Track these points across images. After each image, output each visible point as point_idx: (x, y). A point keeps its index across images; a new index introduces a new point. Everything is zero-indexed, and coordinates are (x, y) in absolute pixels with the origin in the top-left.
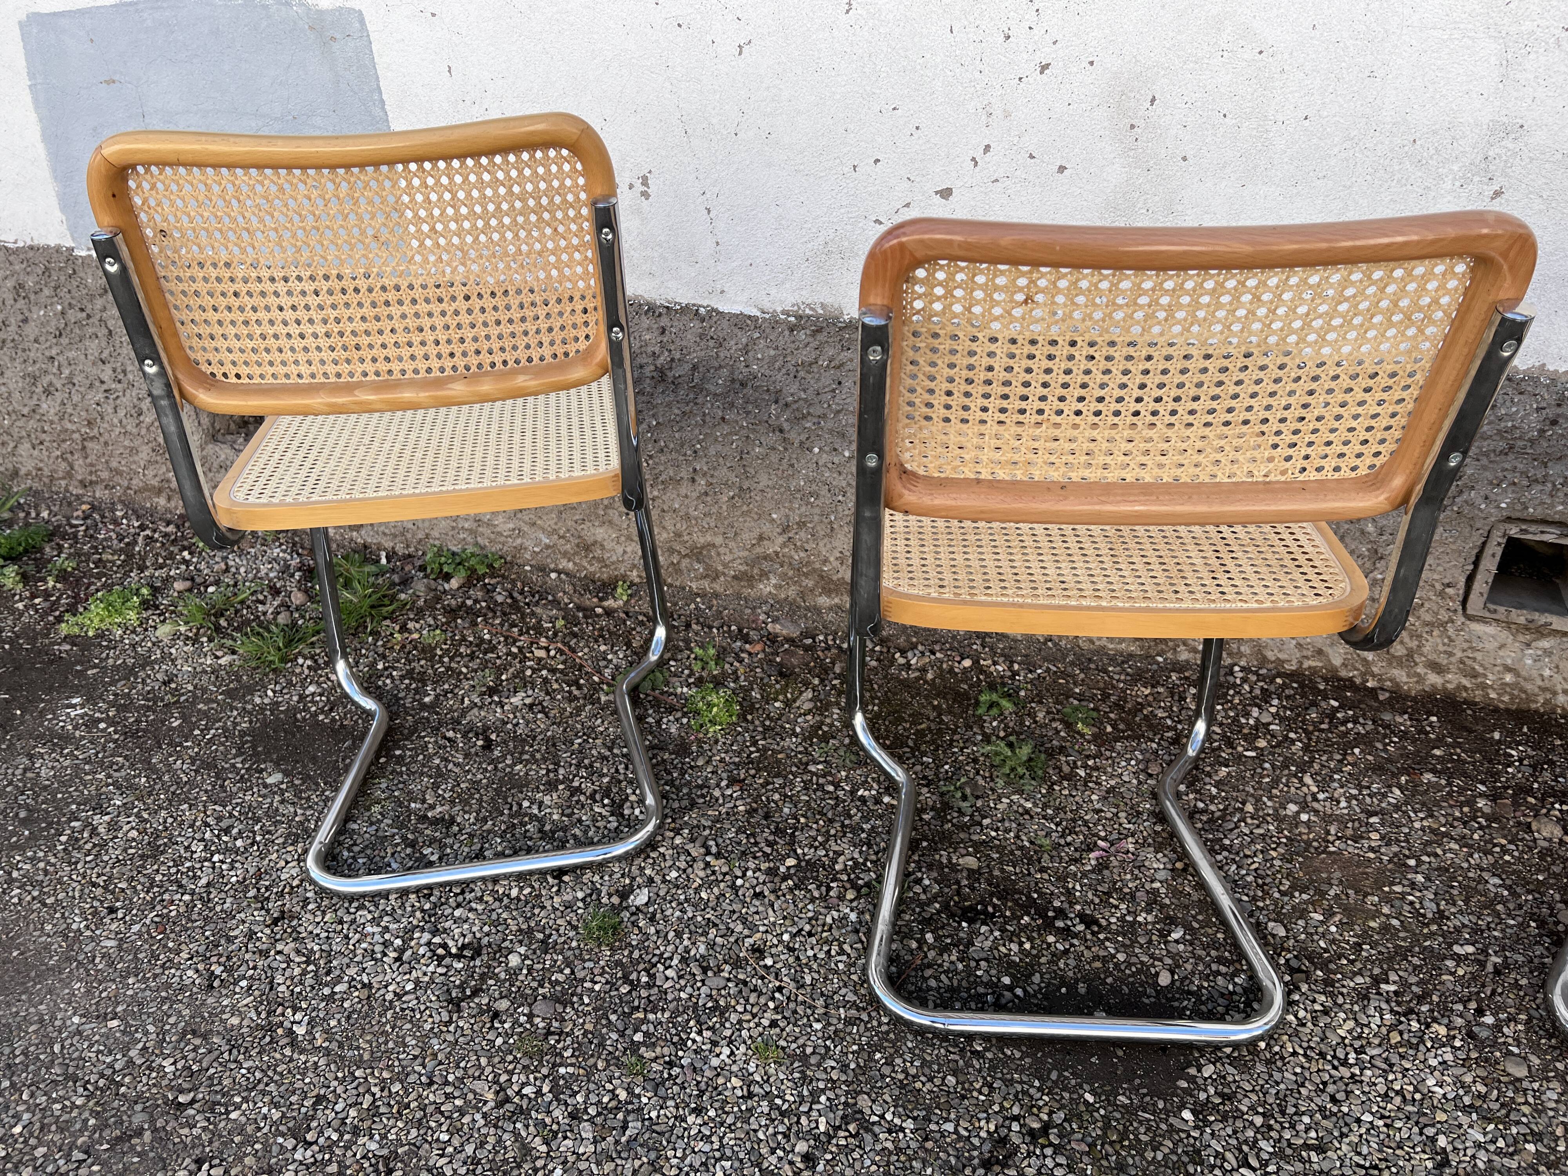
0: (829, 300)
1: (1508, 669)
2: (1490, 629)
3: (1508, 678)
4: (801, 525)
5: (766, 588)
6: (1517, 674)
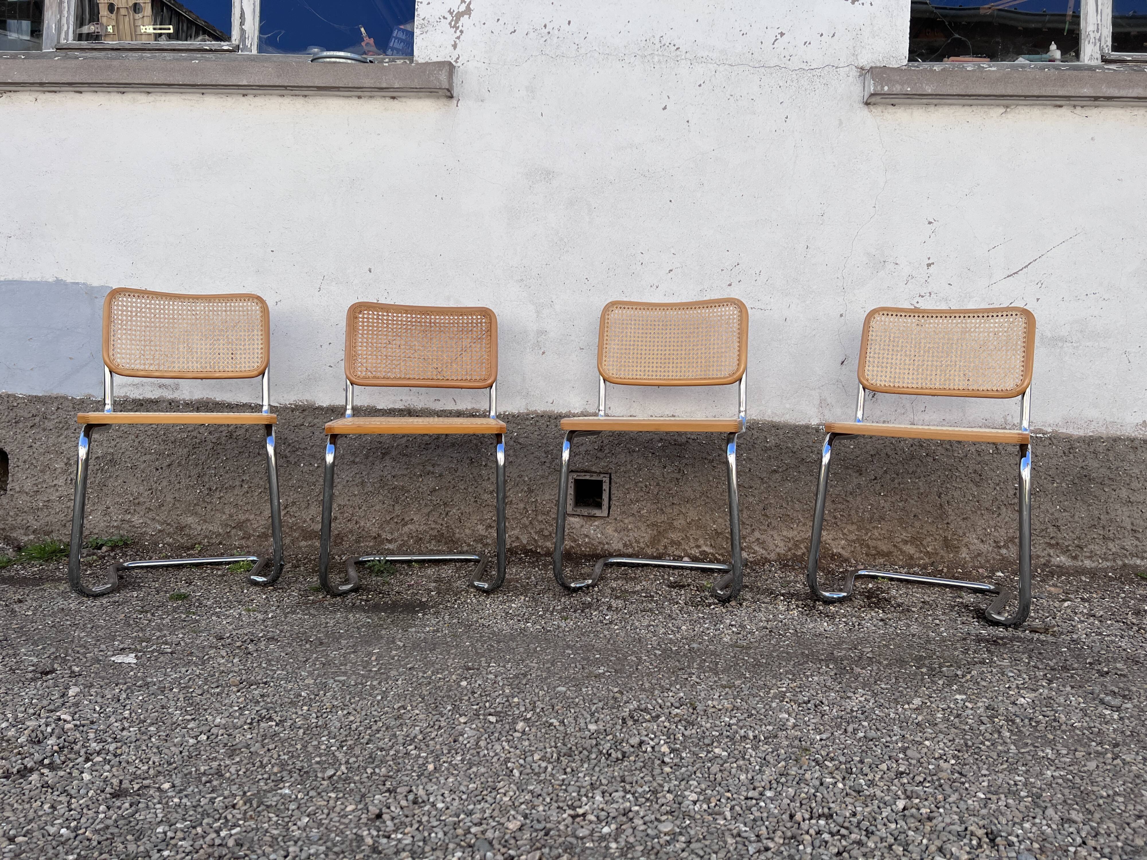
0: (309, 398)
1: (587, 536)
2: (576, 519)
3: (587, 540)
4: (294, 503)
6: (590, 538)
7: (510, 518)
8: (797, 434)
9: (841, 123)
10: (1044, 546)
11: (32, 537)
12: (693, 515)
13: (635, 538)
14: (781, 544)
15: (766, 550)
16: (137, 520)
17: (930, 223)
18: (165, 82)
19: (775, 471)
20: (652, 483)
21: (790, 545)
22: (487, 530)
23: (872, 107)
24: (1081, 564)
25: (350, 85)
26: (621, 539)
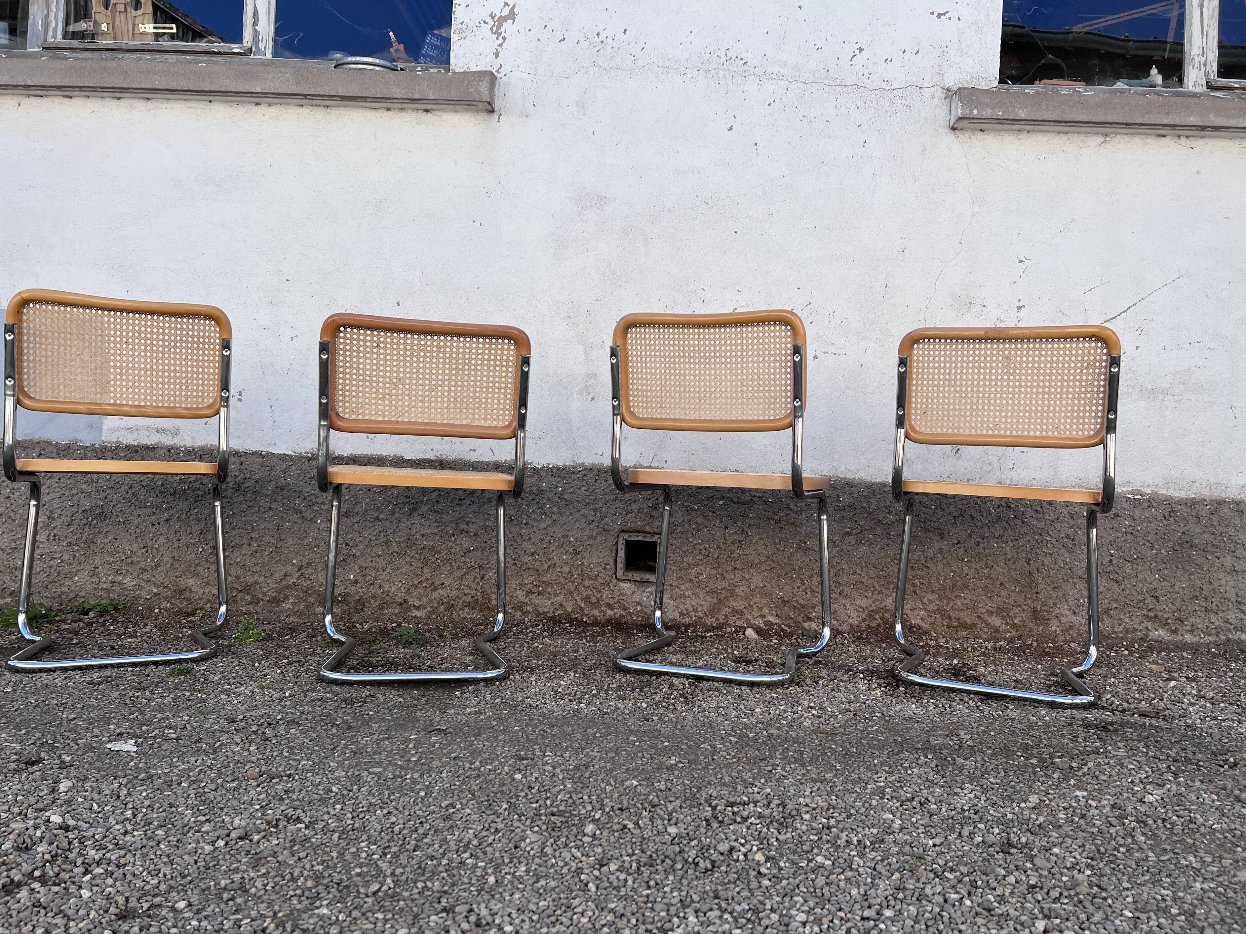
1: (638, 604)
2: (627, 585)
3: (639, 608)
5: (286, 606)
6: (642, 606)
7: (554, 582)
8: (874, 493)
9: (924, 150)
10: (1142, 618)
11: (8, 600)
12: (757, 581)
13: (693, 606)
14: (854, 614)
15: (838, 621)
16: (129, 582)
17: (1021, 261)
18: (168, 88)
19: (849, 534)
20: (712, 545)
21: (864, 616)
22: (527, 596)
23: (958, 132)
24: (1181, 638)
25: (378, 96)
26: (677, 607)
